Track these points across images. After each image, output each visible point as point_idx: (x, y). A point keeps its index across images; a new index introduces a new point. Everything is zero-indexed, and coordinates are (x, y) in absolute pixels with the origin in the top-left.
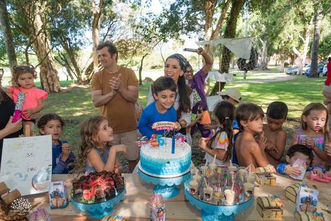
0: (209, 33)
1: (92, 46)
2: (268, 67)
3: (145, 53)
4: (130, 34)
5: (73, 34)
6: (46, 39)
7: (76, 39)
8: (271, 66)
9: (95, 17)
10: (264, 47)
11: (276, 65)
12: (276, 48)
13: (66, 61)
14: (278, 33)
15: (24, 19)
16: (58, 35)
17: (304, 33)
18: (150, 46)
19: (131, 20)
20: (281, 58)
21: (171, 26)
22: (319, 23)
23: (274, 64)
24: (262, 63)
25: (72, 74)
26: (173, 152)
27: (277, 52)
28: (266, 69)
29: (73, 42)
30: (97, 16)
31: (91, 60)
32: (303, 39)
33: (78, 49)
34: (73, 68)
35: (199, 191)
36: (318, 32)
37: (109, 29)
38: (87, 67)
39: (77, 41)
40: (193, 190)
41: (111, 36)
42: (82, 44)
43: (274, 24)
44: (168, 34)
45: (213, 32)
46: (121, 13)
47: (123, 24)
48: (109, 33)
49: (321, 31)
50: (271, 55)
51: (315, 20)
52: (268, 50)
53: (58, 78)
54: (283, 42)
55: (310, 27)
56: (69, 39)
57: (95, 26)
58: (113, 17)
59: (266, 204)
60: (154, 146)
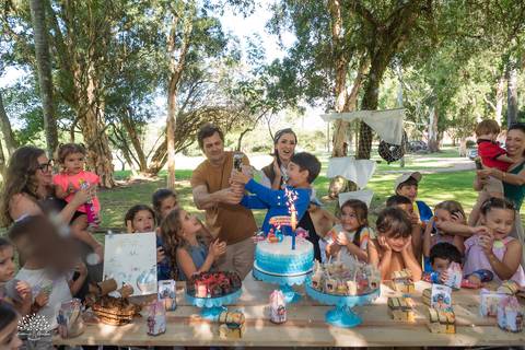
0: (342, 100)
1: (165, 118)
2: (441, 148)
3: (244, 128)
4: (221, 100)
5: (137, 101)
6: (98, 109)
7: (140, 109)
8: (445, 146)
9: (173, 78)
10: (431, 117)
11: (454, 145)
12: (450, 117)
13: (124, 141)
14: (451, 95)
15: (68, 81)
16: (116, 103)
17: (492, 96)
18: (251, 117)
19: (225, 80)
20: (460, 134)
21: (285, 86)
22: (514, 80)
23: (451, 143)
24: (430, 142)
25: (133, 160)
26: (293, 248)
27: (453, 124)
28: (438, 151)
29: (138, 113)
30: (176, 76)
31: (162, 140)
32: (492, 104)
33: (143, 123)
34: (132, 147)
35: (321, 287)
36: (514, 94)
37: (191, 92)
38: (156, 149)
39: (143, 112)
40: (315, 283)
41: (193, 103)
42: (149, 117)
43: (443, 82)
44: (280, 102)
45: (348, 98)
46: (210, 71)
47: (211, 86)
48: (191, 99)
49: (519, 93)
50: (444, 130)
51: (507, 76)
52: (439, 120)
53: (112, 167)
54: (458, 110)
55: (502, 86)
56: (129, 109)
57: (171, 91)
58: (197, 75)
59: (396, 304)
60: (272, 242)
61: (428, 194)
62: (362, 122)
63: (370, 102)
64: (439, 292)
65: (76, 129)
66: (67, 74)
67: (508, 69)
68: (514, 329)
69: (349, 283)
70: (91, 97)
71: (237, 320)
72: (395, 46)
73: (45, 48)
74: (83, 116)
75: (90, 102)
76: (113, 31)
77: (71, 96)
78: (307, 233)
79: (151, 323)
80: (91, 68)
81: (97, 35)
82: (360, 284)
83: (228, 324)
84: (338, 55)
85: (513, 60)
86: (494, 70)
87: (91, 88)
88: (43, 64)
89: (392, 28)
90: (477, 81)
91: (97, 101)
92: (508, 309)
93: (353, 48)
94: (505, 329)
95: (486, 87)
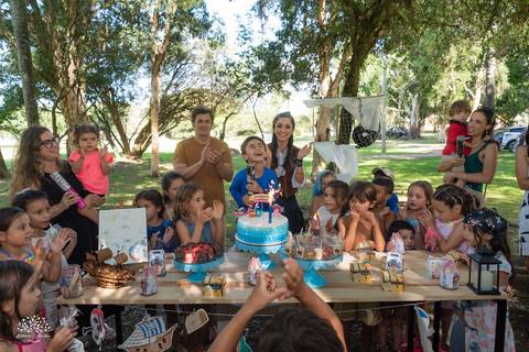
0: (325, 86)
1: (148, 100)
2: (423, 135)
3: (229, 112)
4: (205, 83)
5: (119, 82)
6: (79, 90)
7: (123, 90)
8: (426, 132)
9: (156, 59)
10: (414, 104)
11: (435, 132)
12: (432, 105)
13: (106, 122)
14: (433, 82)
15: (47, 60)
16: (98, 83)
17: (472, 84)
18: (236, 100)
19: (209, 63)
20: (441, 121)
21: (270, 70)
22: (492, 69)
23: (432, 129)
24: (412, 128)
25: (115, 142)
26: (270, 222)
27: (434, 111)
28: (419, 137)
29: (120, 94)
30: (160, 57)
31: (146, 122)
32: (471, 93)
33: (125, 105)
34: (114, 129)
35: (293, 253)
36: (492, 81)
37: (175, 74)
38: (139, 131)
39: (126, 93)
40: (287, 250)
41: (177, 85)
42: (132, 98)
43: (426, 69)
44: (265, 86)
45: (332, 84)
46: (194, 52)
47: (196, 68)
48: (175, 81)
49: (497, 82)
50: (425, 116)
51: (487, 66)
52: (421, 108)
54: (439, 97)
55: (481, 74)
56: (112, 90)
57: (154, 72)
58: (181, 57)
59: (356, 268)
60: (252, 216)
61: (406, 179)
62: (343, 109)
63: (350, 89)
64: (393, 258)
65: (57, 110)
66: (46, 53)
67: (488, 58)
68: (451, 286)
69: (317, 250)
70: (72, 76)
71: (219, 282)
72: (376, 35)
73: (23, 26)
74: (63, 97)
75: (71, 83)
76: (93, 8)
77: (50, 75)
78: (282, 209)
79: (144, 284)
80: (72, 48)
81: (78, 14)
82: (325, 251)
83: (212, 285)
84: (321, 42)
85: (492, 50)
86: (475, 59)
87: (72, 68)
88: (22, 43)
89: (373, 17)
90: (458, 68)
91: (78, 82)
92: (447, 271)
93: (336, 36)
94: (444, 287)
95: (466, 76)
